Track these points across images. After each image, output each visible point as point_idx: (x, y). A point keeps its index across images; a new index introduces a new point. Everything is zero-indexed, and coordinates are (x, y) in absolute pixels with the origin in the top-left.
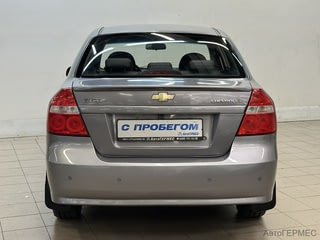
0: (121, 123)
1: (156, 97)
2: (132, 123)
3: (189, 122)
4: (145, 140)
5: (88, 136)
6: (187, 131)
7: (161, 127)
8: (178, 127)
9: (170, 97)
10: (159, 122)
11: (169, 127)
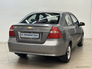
0: (21, 34)
1: (28, 28)
2: (24, 34)
3: (36, 34)
4: (26, 38)
5: (15, 36)
6: (35, 36)
7: (30, 35)
8: (33, 35)
9: (32, 28)
10: (29, 34)
11: (31, 35)
